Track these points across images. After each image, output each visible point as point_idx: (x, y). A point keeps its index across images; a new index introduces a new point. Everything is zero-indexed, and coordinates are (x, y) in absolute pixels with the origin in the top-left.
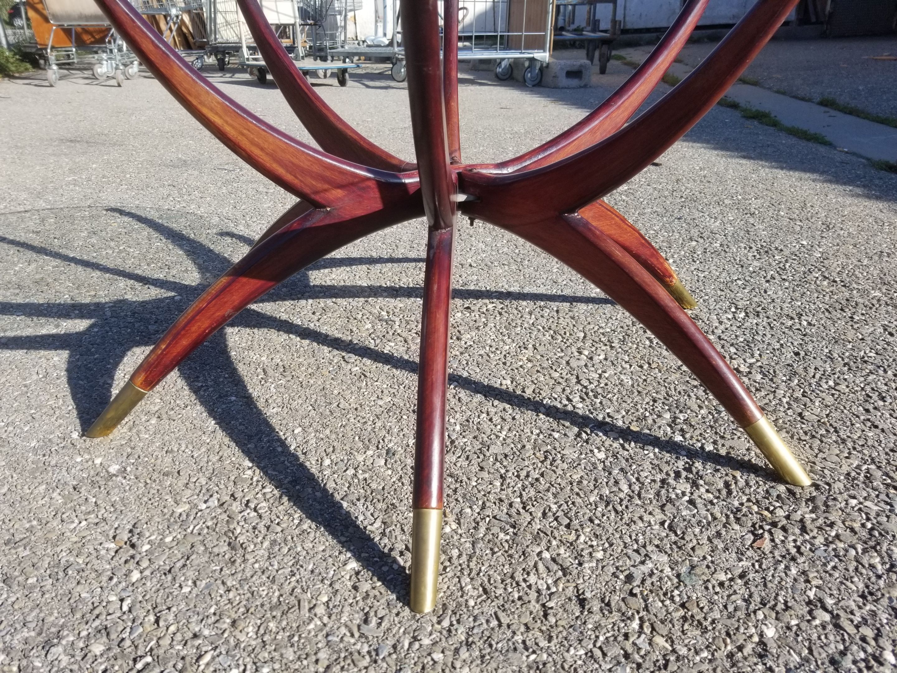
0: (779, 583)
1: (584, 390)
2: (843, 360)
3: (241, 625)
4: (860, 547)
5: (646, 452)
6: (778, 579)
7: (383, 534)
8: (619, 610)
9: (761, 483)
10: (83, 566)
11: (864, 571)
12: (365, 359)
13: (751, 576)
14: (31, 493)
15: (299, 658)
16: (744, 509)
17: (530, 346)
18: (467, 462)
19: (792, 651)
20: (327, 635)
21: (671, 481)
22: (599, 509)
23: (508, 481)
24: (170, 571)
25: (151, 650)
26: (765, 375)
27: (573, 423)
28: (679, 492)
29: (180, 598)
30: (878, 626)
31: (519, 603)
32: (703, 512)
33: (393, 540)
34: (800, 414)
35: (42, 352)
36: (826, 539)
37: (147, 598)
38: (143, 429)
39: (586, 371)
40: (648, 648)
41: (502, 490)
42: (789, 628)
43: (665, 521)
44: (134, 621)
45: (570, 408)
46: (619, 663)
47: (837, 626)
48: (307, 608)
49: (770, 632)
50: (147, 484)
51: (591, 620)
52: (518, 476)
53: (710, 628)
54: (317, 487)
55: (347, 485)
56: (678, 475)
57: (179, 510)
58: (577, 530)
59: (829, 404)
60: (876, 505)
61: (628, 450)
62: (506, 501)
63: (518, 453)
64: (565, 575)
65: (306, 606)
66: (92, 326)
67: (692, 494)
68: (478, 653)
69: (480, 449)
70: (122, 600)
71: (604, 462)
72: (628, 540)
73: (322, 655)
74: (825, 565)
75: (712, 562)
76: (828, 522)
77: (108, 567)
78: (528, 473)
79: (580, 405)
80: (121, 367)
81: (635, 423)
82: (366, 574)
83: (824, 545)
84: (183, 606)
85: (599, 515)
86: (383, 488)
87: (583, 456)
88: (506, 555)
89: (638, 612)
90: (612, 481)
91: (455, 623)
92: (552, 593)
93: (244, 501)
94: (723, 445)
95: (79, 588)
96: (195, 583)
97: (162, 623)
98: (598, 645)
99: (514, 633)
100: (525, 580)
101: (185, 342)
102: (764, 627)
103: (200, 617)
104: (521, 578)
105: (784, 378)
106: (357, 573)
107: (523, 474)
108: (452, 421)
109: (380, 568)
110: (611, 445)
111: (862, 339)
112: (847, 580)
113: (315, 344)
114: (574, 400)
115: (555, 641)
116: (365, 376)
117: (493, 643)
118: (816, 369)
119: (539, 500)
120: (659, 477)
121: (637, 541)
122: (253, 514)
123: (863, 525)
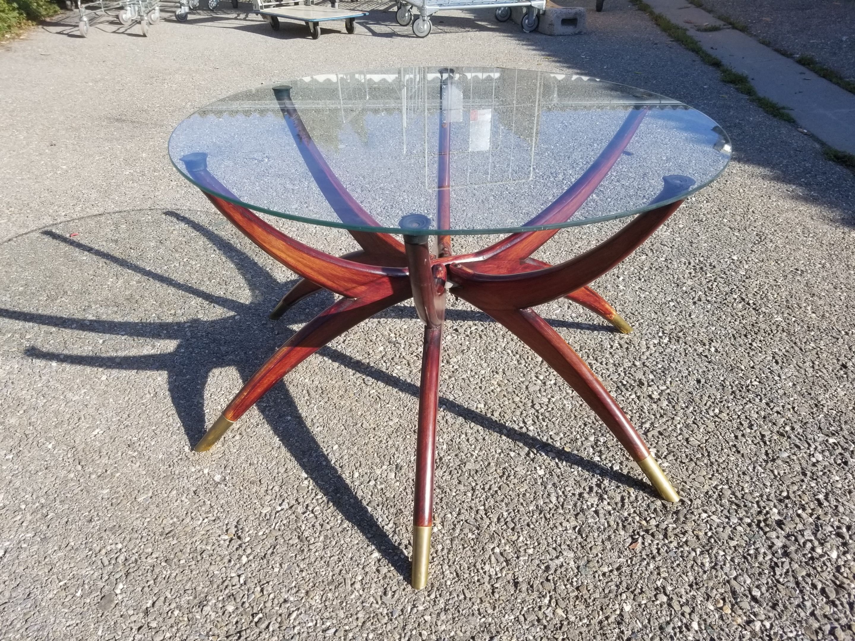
0: (641, 574)
1: (536, 414)
2: (732, 388)
3: (312, 594)
4: (698, 551)
5: (572, 470)
6: (640, 572)
7: (394, 532)
8: (538, 591)
9: (646, 498)
10: (212, 552)
11: (696, 568)
12: (379, 382)
13: (623, 569)
14: (168, 496)
15: (347, 617)
16: (630, 519)
17: (501, 370)
18: (450, 476)
19: (638, 621)
20: (363, 602)
21: (586, 495)
22: (535, 517)
23: (477, 492)
24: (265, 556)
25: (261, 609)
26: (670, 402)
27: (525, 444)
28: (589, 504)
29: (273, 575)
30: (694, 605)
31: (478, 584)
32: (603, 521)
33: (401, 537)
34: (687, 440)
35: (149, 373)
36: (678, 543)
37: (254, 575)
38: (232, 445)
39: (539, 395)
40: (552, 616)
41: (472, 500)
42: (640, 606)
43: (576, 526)
44: (248, 591)
45: (524, 430)
46: (533, 625)
47: (670, 605)
48: (350, 584)
49: (627, 608)
50: (241, 491)
51: (520, 597)
52: (483, 489)
53: (591, 604)
54: (351, 495)
55: (370, 493)
56: (591, 489)
57: (264, 512)
58: (518, 532)
59: (710, 430)
60: (719, 518)
61: (560, 468)
62: (474, 509)
63: (485, 469)
64: (507, 566)
65: (349, 582)
66: (179, 346)
67: (598, 505)
68: (451, 616)
69: (459, 465)
70: (239, 576)
71: (542, 478)
72: (550, 540)
73: (360, 615)
74: (673, 563)
75: (601, 558)
76: (683, 531)
77: (226, 553)
78: (491, 486)
79: (531, 428)
80: (207, 387)
81: (568, 445)
82: (384, 561)
83: (676, 548)
84: (276, 581)
85: (534, 521)
86: (394, 497)
87: (529, 473)
88: (472, 549)
89: (549, 592)
90: (546, 493)
91: (438, 596)
92: (498, 578)
93: (305, 505)
94: (626, 466)
95: (212, 568)
96: (281, 565)
97: (265, 593)
98: (522, 613)
99: (473, 604)
100: (482, 568)
102: (624, 605)
103: (287, 589)
104: (480, 566)
105: (684, 405)
106: (379, 560)
107: (487, 487)
108: (441, 440)
109: (393, 557)
110: (549, 464)
111: (753, 367)
112: (684, 574)
113: (343, 366)
114: (528, 423)
115: (497, 610)
116: (380, 398)
117: (460, 610)
118: (709, 397)
119: (496, 509)
120: (577, 492)
121: (556, 541)
122: (312, 515)
123: (706, 534)
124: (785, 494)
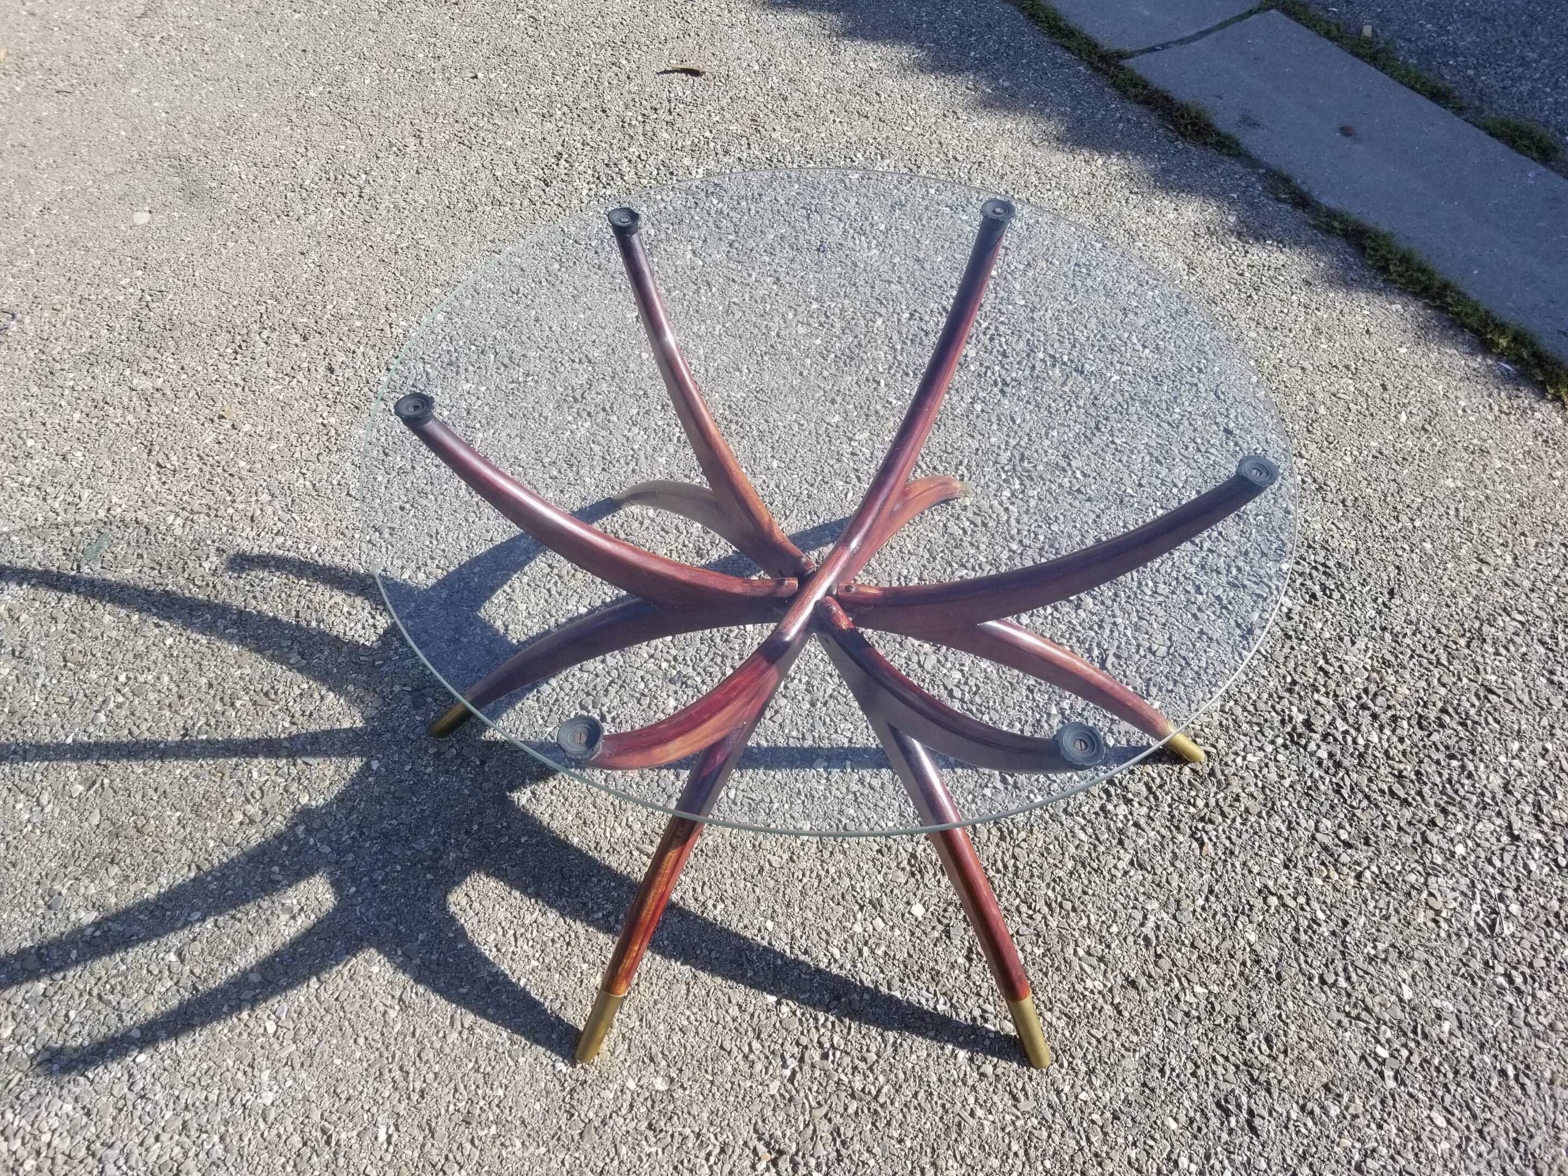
0: (1235, 884)
4: (1264, 814)
6: (1233, 881)
7: (954, 1007)
8: (1160, 977)
11: (1277, 840)
13: (1216, 889)
16: (1176, 813)
19: (1271, 946)
20: (1003, 1129)
21: (1109, 807)
22: (1082, 875)
24: (839, 1155)
28: (1121, 817)
30: (1305, 890)
31: (1096, 1013)
32: (1152, 834)
33: (967, 1009)
36: (1241, 817)
40: (1195, 1000)
42: (1260, 926)
43: (1133, 860)
46: (1187, 1025)
47: (1284, 905)
48: (969, 1116)
49: (1253, 937)
51: (1149, 998)
53: (1218, 957)
54: (857, 989)
55: (878, 970)
56: (1107, 793)
57: (775, 1091)
58: (1083, 911)
61: (1054, 781)
64: (1106, 966)
67: (1131, 814)
68: (1103, 1075)
72: (1122, 899)
73: (1015, 1147)
74: (1253, 847)
75: (1187, 889)
76: (1234, 796)
78: (1002, 860)
82: (980, 1058)
83: (1243, 824)
85: (1086, 882)
86: (910, 955)
88: (1054, 970)
89: (1171, 971)
90: (1068, 831)
91: (1071, 1059)
92: (1110, 989)
93: (815, 1043)
94: (1119, 732)
96: (870, 1152)
98: (1166, 1017)
99: (1112, 1042)
100: (1085, 989)
102: (1247, 935)
104: (1081, 988)
106: (972, 1060)
109: (983, 1044)
110: (1037, 781)
112: (1271, 855)
115: (1140, 1032)
117: (1106, 1060)
119: (1034, 892)
120: (1097, 807)
121: (1128, 896)
122: (838, 1053)
123: (1256, 785)
124: (1289, 679)
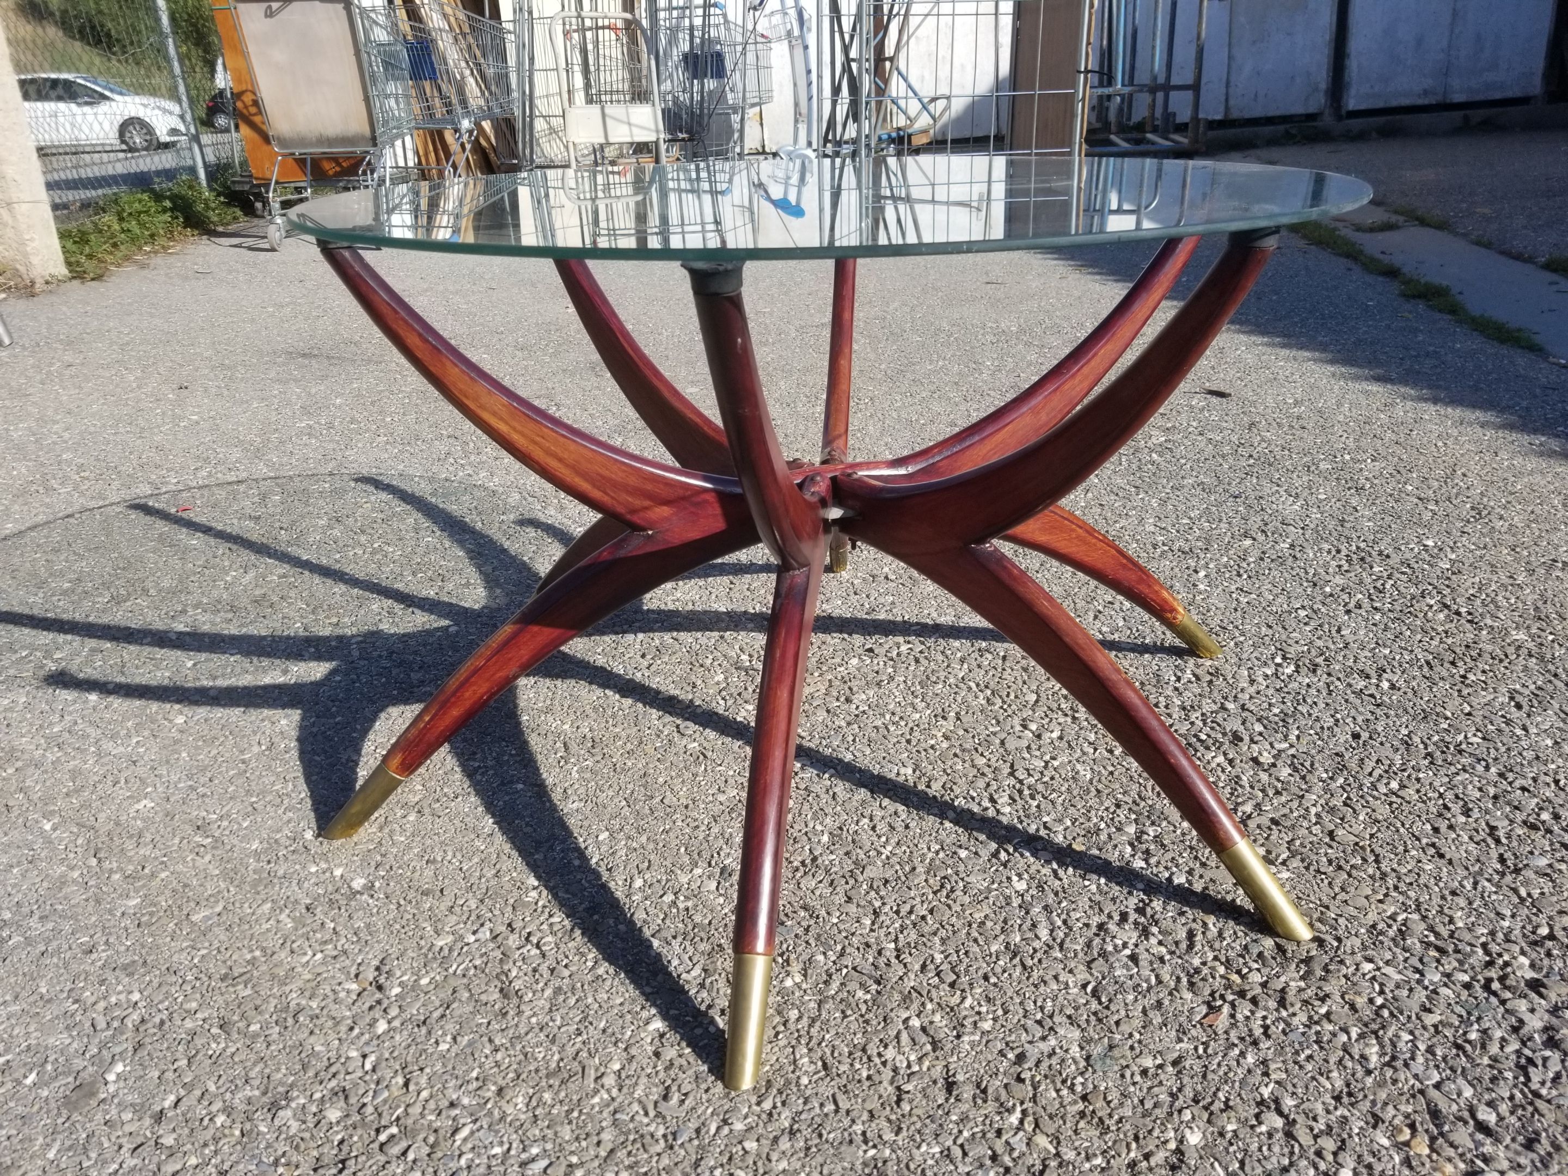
0: (1226, 1074)
1: (1018, 786)
2: (1426, 748)
3: (509, 1094)
4: (1354, 1032)
5: (1087, 883)
6: (1224, 1068)
7: (702, 985)
8: (997, 1099)
9: (1240, 934)
10: (318, 1011)
11: (1349, 1064)
12: (708, 730)
13: (1187, 1064)
14: (253, 914)
15: (577, 1139)
16: (1205, 971)
17: (952, 714)
18: (831, 889)
19: (1216, 1164)
20: (615, 1112)
21: (1112, 927)
22: (1001, 963)
23: (882, 918)
24: (424, 1023)
25: (398, 1119)
26: (1296, 770)
27: (991, 836)
28: (1119, 942)
29: (435, 1056)
30: (1345, 1136)
31: (867, 1083)
32: (1146, 972)
33: (714, 994)
34: (1331, 834)
35: (266, 712)
36: (1310, 1018)
37: (395, 1054)
38: (398, 829)
39: (1027, 756)
40: (1024, 1149)
41: (872, 930)
42: (1222, 1134)
43: (1089, 983)
44: (378, 1083)
45: (991, 813)
46: (982, 1166)
47: (1289, 1135)
48: (593, 1076)
49: (1194, 1138)
50: (400, 905)
51: (957, 1110)
52: (897, 912)
53: (1113, 1128)
54: (621, 918)
55: (662, 916)
56: (1124, 917)
57: (440, 943)
58: (963, 991)
59: (1381, 818)
60: (1400, 972)
61: (1061, 880)
62: (874, 947)
63: (903, 879)
64: (934, 1051)
65: (592, 1074)
66: (333, 672)
67: (1136, 946)
68: (802, 1144)
69: (851, 871)
70: (364, 1056)
71: (1022, 895)
72: (1030, 1006)
73: (606, 1136)
74: (1297, 1053)
75: (1140, 1042)
76: (1321, 994)
77: (348, 1013)
78: (913, 907)
79: (1007, 810)
80: (371, 736)
81: (1080, 839)
82: (672, 1037)
83: (1306, 1026)
84: (438, 1066)
85: (998, 970)
86: (710, 923)
87: (995, 886)
88: (861, 1020)
89: (1022, 1103)
90: (1029, 923)
91: (779, 1104)
92: (913, 1073)
93: (524, 933)
94: (1201, 877)
95: (312, 1039)
96: (454, 1039)
97: (412, 1087)
98: (960, 1141)
99: (853, 1121)
100: (880, 1055)
101: (455, 712)
102: (1187, 1132)
103: (459, 1082)
104: (875, 1052)
105: (1324, 776)
106: (662, 1036)
107: (905, 909)
108: (819, 828)
109: (692, 1029)
110: (1039, 871)
111: (1469, 714)
112: (1322, 1075)
113: (640, 705)
114: (999, 801)
115: (904, 1133)
116: (705, 756)
117: (824, 1132)
118: (1378, 761)
119: (919, 947)
120: (1095, 921)
121: (1042, 1008)
122: (535, 951)
123: (1371, 1001)
124: (1543, 932)
